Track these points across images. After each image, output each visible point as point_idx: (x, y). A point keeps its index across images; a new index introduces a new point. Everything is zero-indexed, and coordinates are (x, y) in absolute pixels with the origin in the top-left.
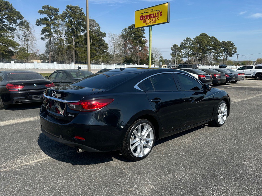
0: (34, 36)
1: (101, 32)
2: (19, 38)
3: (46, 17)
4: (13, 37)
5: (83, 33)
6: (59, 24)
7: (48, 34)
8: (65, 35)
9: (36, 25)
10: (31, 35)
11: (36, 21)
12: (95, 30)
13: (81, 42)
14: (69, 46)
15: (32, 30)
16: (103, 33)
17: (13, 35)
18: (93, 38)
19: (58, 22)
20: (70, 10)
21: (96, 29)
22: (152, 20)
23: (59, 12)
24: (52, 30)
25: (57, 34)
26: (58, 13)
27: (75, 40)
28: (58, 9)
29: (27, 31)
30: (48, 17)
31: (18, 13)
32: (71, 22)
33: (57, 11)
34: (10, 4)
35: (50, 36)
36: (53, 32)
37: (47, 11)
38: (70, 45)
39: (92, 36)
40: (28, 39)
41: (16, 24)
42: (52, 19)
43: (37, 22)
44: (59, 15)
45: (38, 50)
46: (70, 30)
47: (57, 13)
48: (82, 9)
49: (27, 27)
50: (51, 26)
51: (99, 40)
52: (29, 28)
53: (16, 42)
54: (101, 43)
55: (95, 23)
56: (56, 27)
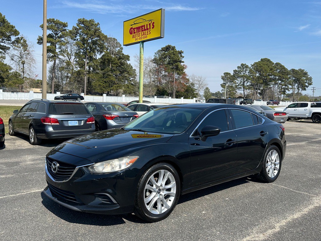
0: (34, 58)
1: (123, 54)
2: (13, 59)
3: (51, 33)
4: (4, 58)
5: (100, 55)
6: (67, 43)
7: (52, 55)
8: (75, 57)
9: (38, 43)
10: (29, 57)
11: (37, 38)
12: (115, 52)
13: (96, 67)
14: (79, 71)
15: (30, 49)
16: (126, 56)
17: (3, 55)
18: (113, 62)
19: (65, 39)
20: (83, 25)
21: (117, 50)
23: (67, 27)
24: (57, 51)
25: (63, 56)
27: (88, 63)
28: (67, 23)
29: (24, 51)
30: (53, 33)
31: (13, 27)
32: (83, 40)
33: (65, 25)
34: (3, 16)
35: (54, 57)
36: (58, 53)
37: (52, 26)
38: (80, 70)
39: (111, 59)
40: (24, 61)
41: (9, 41)
42: (58, 37)
43: (39, 40)
44: (68, 31)
45: (36, 76)
46: (82, 51)
47: (65, 28)
48: (98, 23)
49: (25, 46)
50: (57, 45)
51: (120, 64)
52: (27, 47)
53: (8, 64)
54: (123, 68)
55: (116, 43)
56: (62, 46)
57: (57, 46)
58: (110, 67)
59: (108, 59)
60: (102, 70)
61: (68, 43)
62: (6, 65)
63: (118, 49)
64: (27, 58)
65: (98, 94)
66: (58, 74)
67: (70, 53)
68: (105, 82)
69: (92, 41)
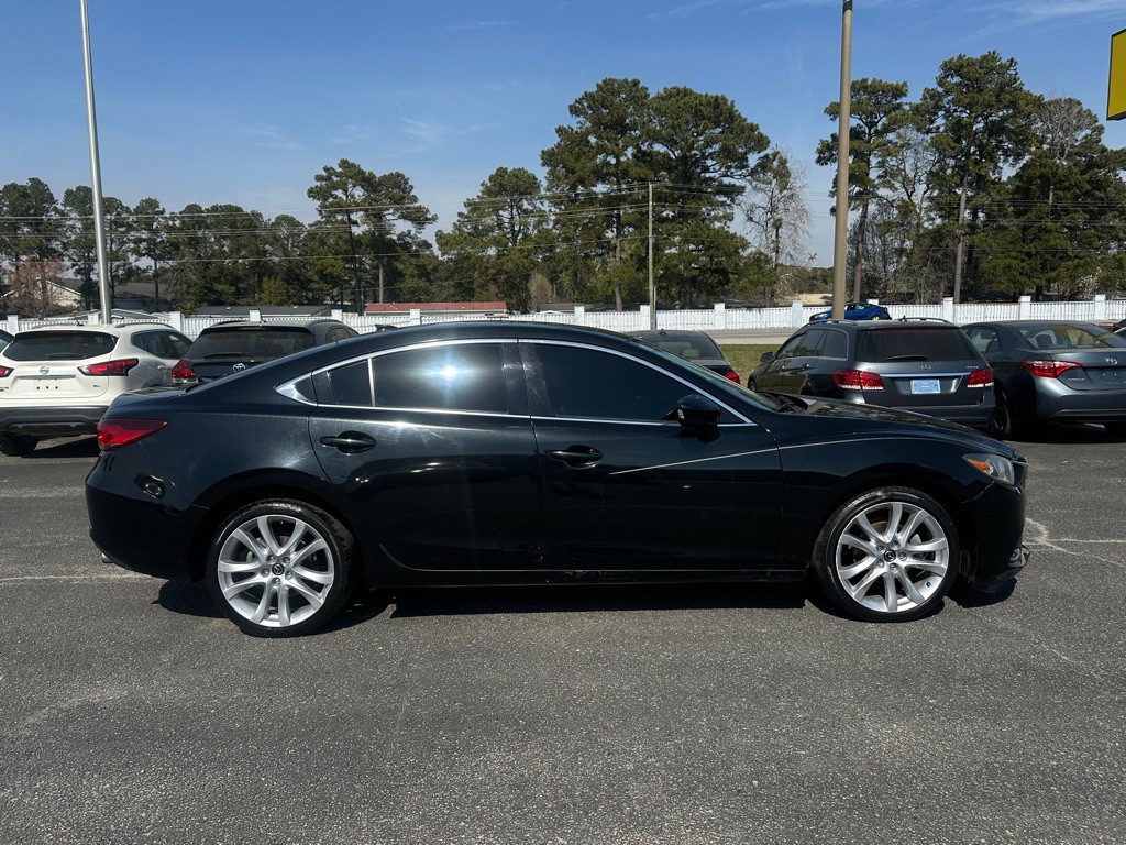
0: (806, 207)
1: (1104, 150)
2: (751, 219)
3: (855, 125)
4: (730, 218)
5: (1013, 165)
6: (902, 147)
7: (857, 189)
8: (928, 185)
9: (818, 161)
10: (793, 204)
11: (817, 145)
12: (1073, 146)
13: (996, 208)
14: (938, 230)
15: (796, 182)
16: (1117, 152)
17: (728, 211)
18: (1061, 181)
19: (899, 136)
20: (957, 79)
21: (1079, 138)
23: (905, 95)
24: (874, 174)
25: (892, 187)
26: (903, 100)
27: (969, 200)
28: (905, 83)
29: (781, 192)
30: (862, 124)
31: (753, 128)
32: (958, 129)
33: (899, 92)
34: (729, 103)
35: (861, 198)
36: (877, 182)
37: (858, 103)
38: (944, 225)
39: (1054, 174)
40: (780, 219)
41: (744, 171)
42: (876, 131)
43: (820, 152)
44: (907, 108)
45: (812, 258)
46: (952, 162)
47: (899, 101)
48: (1012, 60)
49: (783, 175)
50: (871, 158)
51: (1089, 187)
52: (789, 177)
53: (738, 235)
54: (1102, 199)
55: (1078, 113)
56: (889, 159)
57: (874, 161)
58: (1050, 202)
59: (1041, 177)
60: (1018, 214)
61: (907, 145)
62: (734, 235)
63: (1081, 135)
64: (786, 210)
65: (1001, 298)
66: (874, 244)
67: (911, 175)
68: (1029, 255)
69: (986, 123)
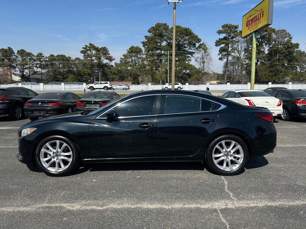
0: (212, 58)
1: (292, 43)
2: (196, 61)
3: (225, 36)
4: (190, 60)
5: (268, 47)
7: (225, 53)
8: (245, 52)
9: (216, 45)
10: (208, 57)
12: (284, 42)
14: (247, 64)
15: (209, 51)
16: (295, 44)
18: (280, 52)
19: (236, 39)
21: (286, 40)
22: (255, 24)
24: (230, 49)
25: (234, 53)
26: (238, 29)
28: (238, 25)
29: (205, 54)
30: (227, 36)
31: (196, 37)
33: (236, 27)
34: (190, 30)
35: (227, 55)
36: (231, 51)
37: (225, 30)
39: (278, 50)
40: (204, 61)
41: (195, 48)
42: (231, 38)
43: (216, 43)
44: (239, 32)
45: (212, 71)
46: (251, 46)
47: (236, 30)
49: (205, 50)
50: (229, 45)
51: (288, 53)
52: (207, 50)
54: (291, 57)
55: (285, 33)
56: (233, 45)
57: (230, 45)
58: (277, 57)
59: (275, 50)
60: (269, 60)
61: (238, 42)
62: (192, 65)
64: (206, 58)
65: (265, 83)
66: (231, 68)
67: (240, 49)
68: (271, 71)
69: (261, 36)
